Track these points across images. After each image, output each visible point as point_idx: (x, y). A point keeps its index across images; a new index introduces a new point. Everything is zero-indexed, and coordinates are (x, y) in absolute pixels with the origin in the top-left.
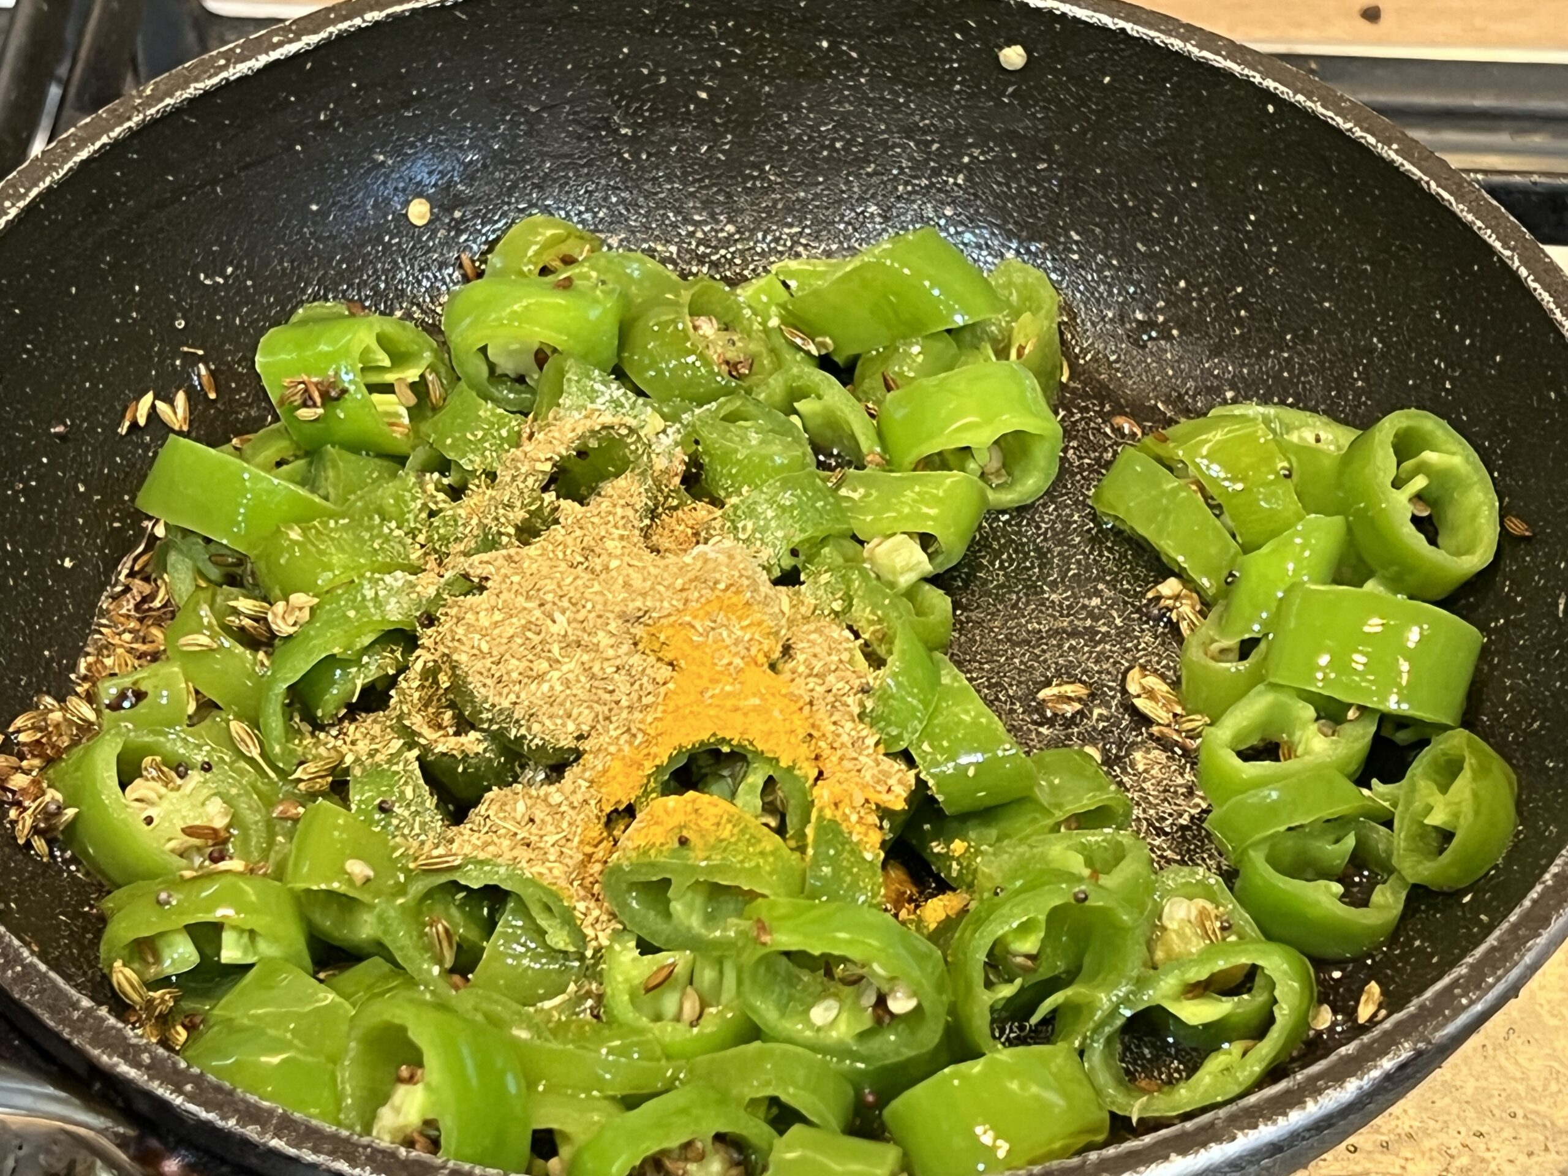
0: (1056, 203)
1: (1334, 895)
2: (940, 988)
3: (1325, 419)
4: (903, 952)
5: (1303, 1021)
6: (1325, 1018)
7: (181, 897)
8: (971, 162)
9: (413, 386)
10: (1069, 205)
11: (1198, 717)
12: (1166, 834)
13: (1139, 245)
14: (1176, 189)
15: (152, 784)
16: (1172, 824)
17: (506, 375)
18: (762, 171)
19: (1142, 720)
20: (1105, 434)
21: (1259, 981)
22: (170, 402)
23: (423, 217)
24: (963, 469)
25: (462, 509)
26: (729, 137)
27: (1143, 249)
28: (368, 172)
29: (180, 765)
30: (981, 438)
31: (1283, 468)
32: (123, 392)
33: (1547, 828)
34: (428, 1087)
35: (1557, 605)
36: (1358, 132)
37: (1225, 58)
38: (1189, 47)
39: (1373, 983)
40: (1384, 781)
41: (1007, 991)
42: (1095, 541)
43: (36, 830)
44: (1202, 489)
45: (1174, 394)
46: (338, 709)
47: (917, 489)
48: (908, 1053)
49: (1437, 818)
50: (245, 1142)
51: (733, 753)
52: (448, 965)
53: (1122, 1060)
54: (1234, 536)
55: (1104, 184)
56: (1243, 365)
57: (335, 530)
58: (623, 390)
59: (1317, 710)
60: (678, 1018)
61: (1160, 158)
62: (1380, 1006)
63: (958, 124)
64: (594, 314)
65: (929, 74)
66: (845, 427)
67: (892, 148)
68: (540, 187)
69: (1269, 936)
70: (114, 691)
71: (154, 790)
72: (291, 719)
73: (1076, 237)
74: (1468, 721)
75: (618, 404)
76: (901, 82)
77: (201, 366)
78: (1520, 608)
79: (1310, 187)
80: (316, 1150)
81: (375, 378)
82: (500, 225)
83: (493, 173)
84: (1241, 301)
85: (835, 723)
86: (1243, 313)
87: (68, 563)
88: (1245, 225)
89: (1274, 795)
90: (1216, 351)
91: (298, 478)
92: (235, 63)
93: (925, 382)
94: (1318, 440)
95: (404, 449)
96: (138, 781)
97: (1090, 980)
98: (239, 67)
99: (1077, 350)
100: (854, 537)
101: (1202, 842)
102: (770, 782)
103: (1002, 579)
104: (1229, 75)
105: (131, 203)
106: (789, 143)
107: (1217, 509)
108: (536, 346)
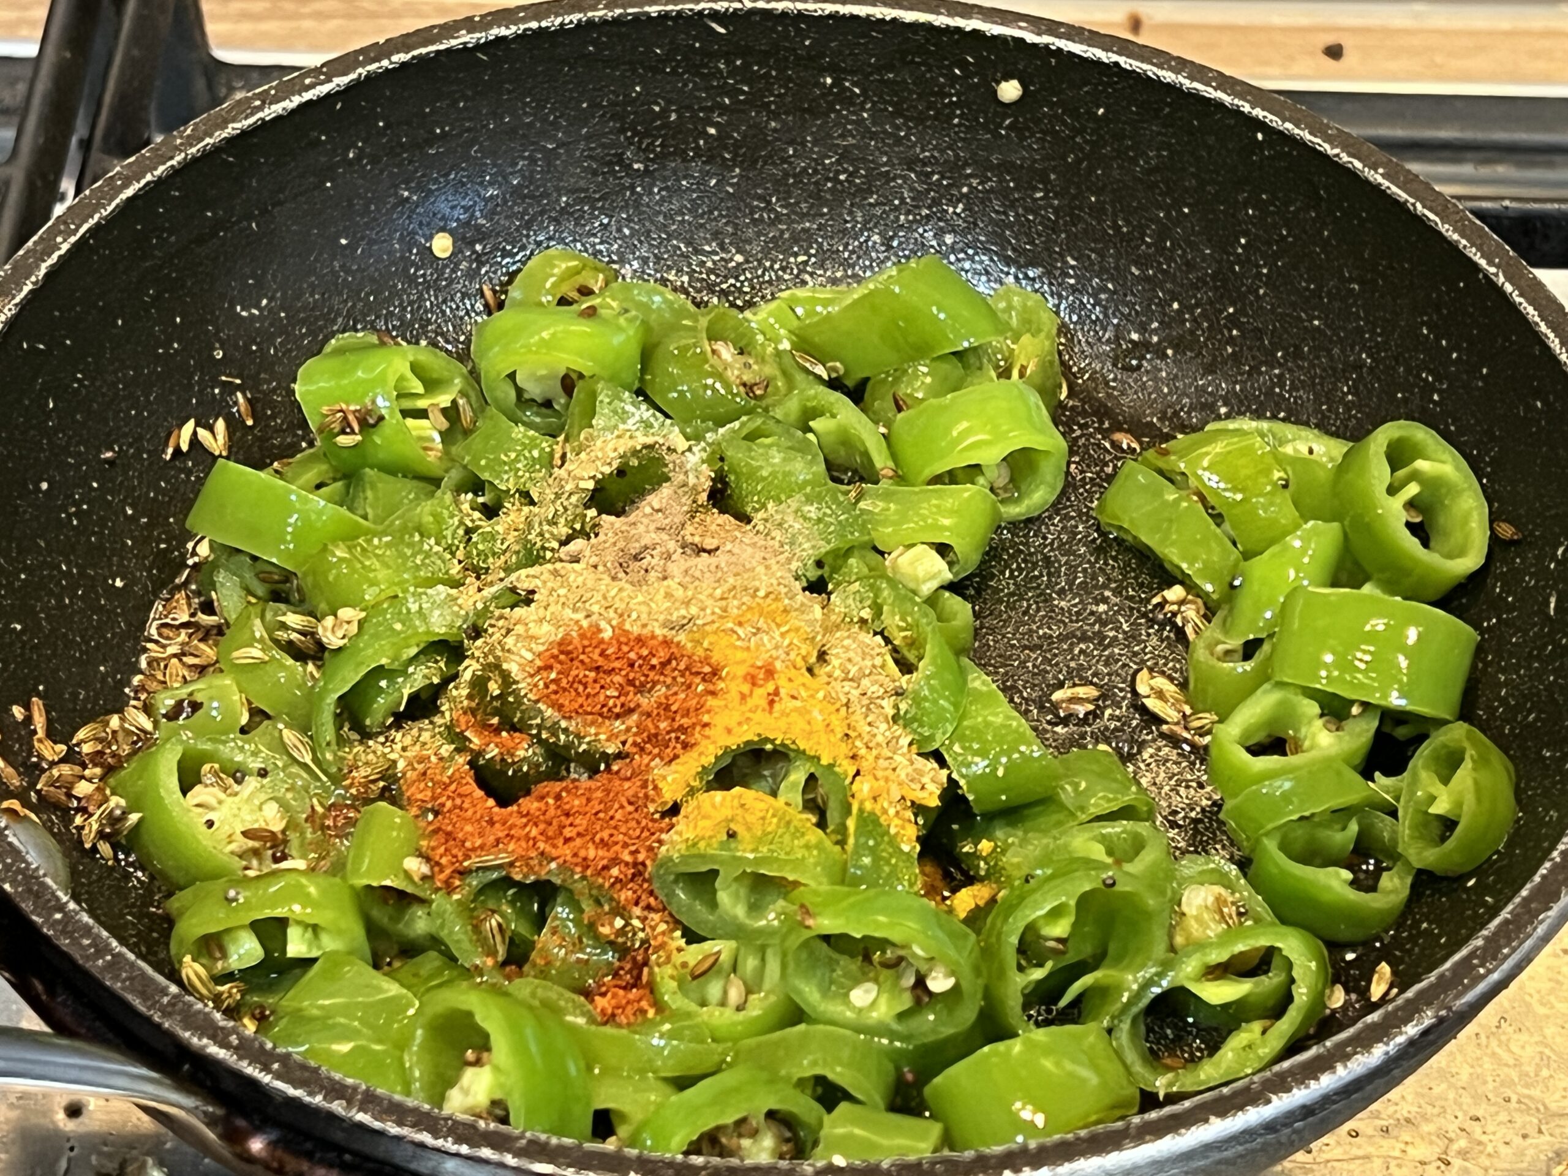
0: (1053, 230)
1: (1345, 881)
2: (977, 971)
3: (1316, 431)
4: (940, 934)
5: (1319, 1000)
6: (1338, 998)
7: (248, 894)
8: (970, 192)
9: (444, 411)
10: (1066, 231)
11: (1207, 715)
12: (1179, 827)
13: (1134, 270)
14: (1168, 215)
15: (210, 789)
16: (1184, 818)
17: (533, 400)
18: (769, 203)
19: (1153, 719)
20: (1105, 449)
21: (1276, 961)
22: (211, 429)
23: (444, 251)
24: (973, 483)
25: (500, 525)
26: (737, 170)
27: (1137, 273)
28: (395, 206)
29: (238, 771)
30: (991, 456)
31: (1281, 479)
32: (166, 420)
33: (1547, 813)
34: (497, 1069)
35: (1549, 603)
36: (1345, 158)
37: (1215, 89)
38: (1181, 79)
39: (1383, 964)
40: (1387, 773)
41: (1038, 974)
42: (1100, 551)
43: (101, 835)
44: (1203, 499)
45: (1170, 411)
46: (385, 718)
47: (934, 502)
48: (948, 1031)
49: (1439, 808)
50: (331, 1116)
51: (775, 751)
52: (500, 959)
53: (1147, 1041)
54: (1234, 544)
55: (1098, 211)
56: (1236, 382)
57: (377, 547)
58: (651, 411)
59: (1322, 708)
60: (723, 1003)
61: (1155, 185)
62: (1392, 986)
63: (957, 156)
64: (617, 340)
65: (929, 108)
66: (858, 445)
67: (894, 179)
68: (556, 221)
69: (1284, 921)
70: (172, 702)
71: (215, 796)
72: (341, 728)
73: (1073, 263)
74: (1466, 713)
75: (648, 425)
76: (901, 115)
77: (239, 395)
78: (1511, 608)
79: (1298, 210)
80: (400, 1123)
81: (407, 404)
82: (518, 258)
83: (511, 207)
84: (1233, 321)
85: (870, 724)
86: (1235, 332)
87: (119, 583)
88: (1235, 249)
89: (1287, 785)
90: (1209, 369)
91: (337, 498)
92: (271, 104)
93: (933, 401)
94: (1311, 452)
95: (437, 472)
96: (198, 788)
97: (1118, 961)
98: (274, 107)
99: (1075, 369)
100: (875, 549)
101: (1214, 833)
102: (812, 778)
103: (1012, 587)
104: (1220, 105)
105: (173, 239)
106: (794, 176)
107: (1218, 519)
108: (562, 372)
